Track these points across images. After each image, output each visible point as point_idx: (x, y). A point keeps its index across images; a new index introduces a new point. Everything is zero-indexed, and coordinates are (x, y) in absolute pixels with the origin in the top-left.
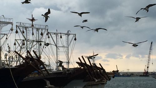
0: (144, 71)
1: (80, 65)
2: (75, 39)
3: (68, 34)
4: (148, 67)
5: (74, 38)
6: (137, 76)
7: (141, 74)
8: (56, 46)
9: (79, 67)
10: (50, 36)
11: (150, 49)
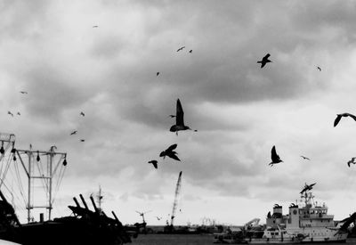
0: (165, 224)
1: (74, 212)
2: (65, 163)
3: (51, 154)
4: (173, 218)
5: (63, 160)
6: (160, 233)
7: (159, 230)
8: (28, 175)
9: (73, 215)
10: (17, 156)
11: (178, 185)
